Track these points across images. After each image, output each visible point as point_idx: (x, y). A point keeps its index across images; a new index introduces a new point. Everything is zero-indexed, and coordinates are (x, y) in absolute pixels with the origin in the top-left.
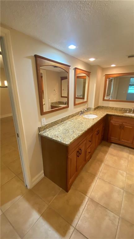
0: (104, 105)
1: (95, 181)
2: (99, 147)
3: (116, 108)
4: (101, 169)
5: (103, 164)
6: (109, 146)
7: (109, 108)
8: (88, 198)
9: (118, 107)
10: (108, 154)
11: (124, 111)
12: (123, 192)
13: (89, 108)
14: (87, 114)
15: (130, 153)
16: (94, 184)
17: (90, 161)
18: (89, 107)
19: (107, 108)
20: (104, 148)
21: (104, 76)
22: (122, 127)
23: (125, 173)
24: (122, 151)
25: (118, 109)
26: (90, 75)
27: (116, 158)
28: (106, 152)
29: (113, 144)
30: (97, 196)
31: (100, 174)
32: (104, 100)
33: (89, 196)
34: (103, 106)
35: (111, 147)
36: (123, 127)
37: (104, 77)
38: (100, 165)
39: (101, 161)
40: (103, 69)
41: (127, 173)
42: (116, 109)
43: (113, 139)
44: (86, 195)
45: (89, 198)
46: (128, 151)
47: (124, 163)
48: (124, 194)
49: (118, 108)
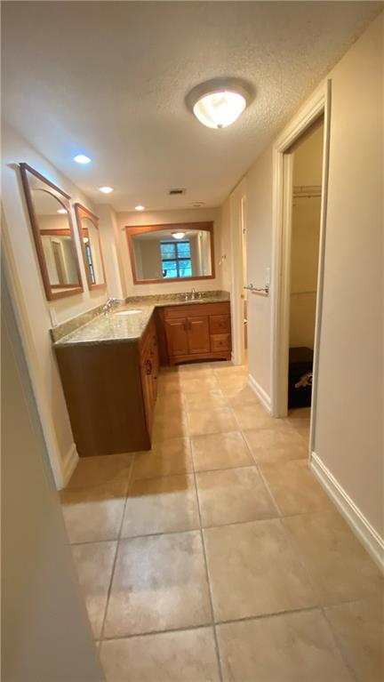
6: (176, 371)
7: (151, 297)
12: (230, 409)
20: (170, 376)
21: (123, 230)
24: (200, 368)
25: (170, 297)
27: (196, 380)
28: (177, 380)
30: (198, 429)
32: (136, 282)
36: (189, 325)
37: (125, 232)
39: (177, 392)
41: (221, 389)
45: (190, 437)
47: (211, 381)
49: (168, 295)
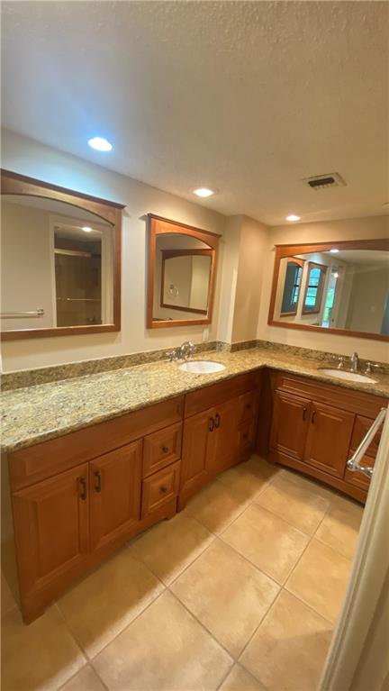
0: (272, 340)
1: (146, 602)
2: (232, 475)
3: (305, 350)
4: (194, 556)
5: (211, 539)
6: (265, 478)
7: (285, 348)
8: (85, 661)
9: (313, 349)
10: (248, 502)
11: (329, 363)
12: (231, 668)
13: (219, 342)
14: (199, 361)
15: (330, 514)
16: (138, 614)
17: (172, 521)
18: (217, 340)
19: (278, 349)
21: (273, 250)
22: (309, 414)
23: (276, 589)
24: (305, 498)
25: (313, 355)
26: (221, 245)
27: (269, 523)
28: (244, 496)
29: (283, 472)
30: (119, 662)
31: (178, 576)
32: (271, 322)
33: (91, 657)
34: (268, 342)
35: (272, 479)
36: (314, 414)
37: (274, 253)
38: (198, 542)
39: (211, 526)
40: (270, 230)
41: (283, 587)
42: (306, 355)
43: (284, 451)
44: (84, 652)
45: (87, 665)
46: (328, 504)
47: (288, 548)
48: (231, 678)
49: (312, 351)
